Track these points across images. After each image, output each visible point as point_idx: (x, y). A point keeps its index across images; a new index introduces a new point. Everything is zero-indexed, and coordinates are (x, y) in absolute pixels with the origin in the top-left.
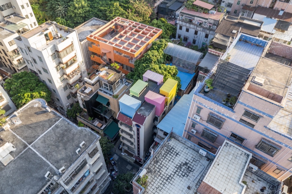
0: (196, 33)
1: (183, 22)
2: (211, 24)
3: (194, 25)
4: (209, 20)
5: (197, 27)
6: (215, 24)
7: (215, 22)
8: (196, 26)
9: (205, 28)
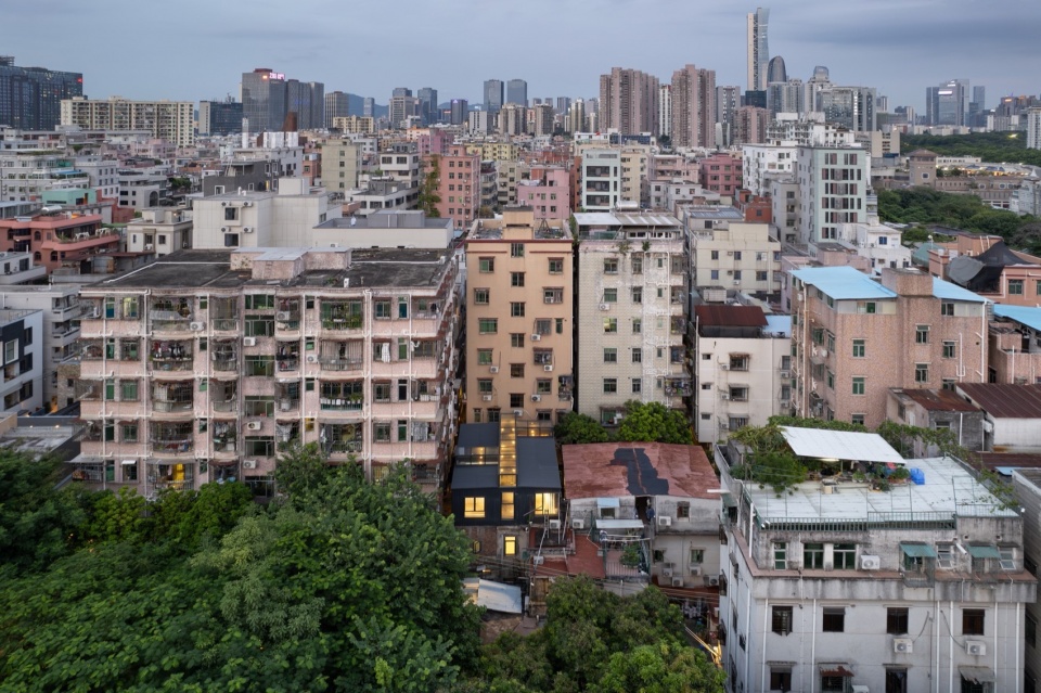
0: (897, 622)
1: (801, 582)
2: (985, 544)
3: (883, 580)
4: (965, 528)
5: (900, 589)
6: (1008, 539)
7: (1007, 530)
8: (893, 585)
9: (958, 582)
